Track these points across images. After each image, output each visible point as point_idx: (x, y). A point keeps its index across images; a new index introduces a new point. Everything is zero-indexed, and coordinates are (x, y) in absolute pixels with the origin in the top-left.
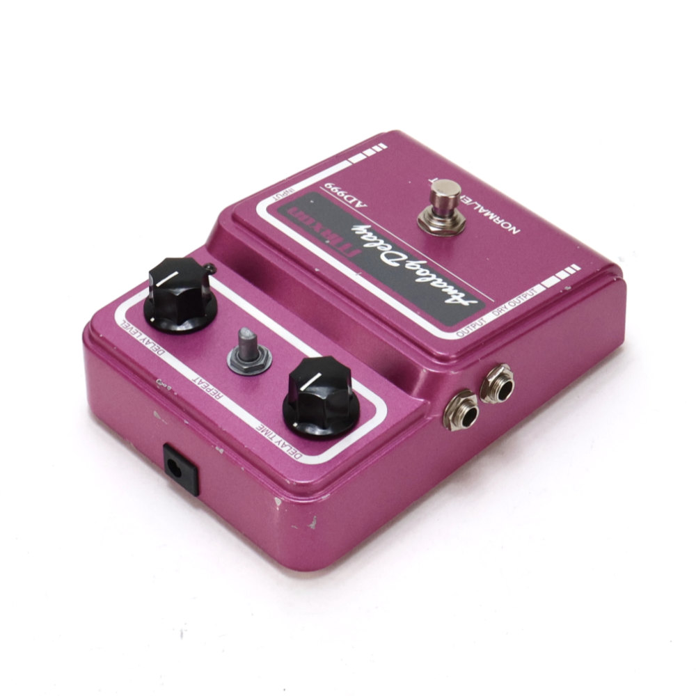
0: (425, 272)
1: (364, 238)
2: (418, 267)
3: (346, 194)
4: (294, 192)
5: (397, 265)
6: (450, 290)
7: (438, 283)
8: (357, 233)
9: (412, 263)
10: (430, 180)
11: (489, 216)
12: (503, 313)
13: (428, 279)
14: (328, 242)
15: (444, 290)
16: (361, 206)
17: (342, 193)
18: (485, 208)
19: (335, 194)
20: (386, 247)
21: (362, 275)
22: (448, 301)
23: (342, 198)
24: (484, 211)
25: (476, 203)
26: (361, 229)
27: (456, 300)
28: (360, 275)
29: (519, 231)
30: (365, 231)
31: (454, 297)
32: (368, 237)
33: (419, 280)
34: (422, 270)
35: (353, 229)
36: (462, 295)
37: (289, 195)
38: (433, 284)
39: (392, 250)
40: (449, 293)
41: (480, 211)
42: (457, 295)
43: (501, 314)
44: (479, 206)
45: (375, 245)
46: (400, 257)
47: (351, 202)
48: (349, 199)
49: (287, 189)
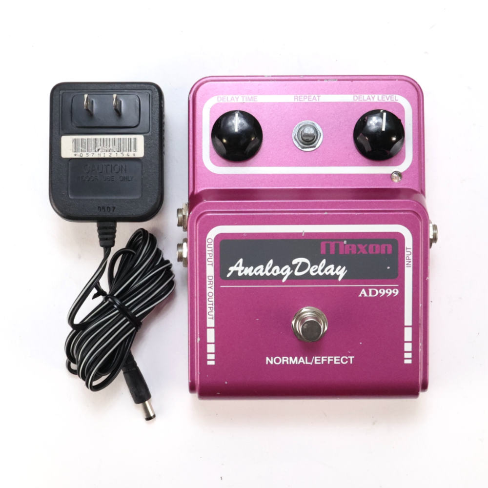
0: (275, 272)
1: (332, 266)
2: (283, 274)
3: (379, 294)
4: (406, 266)
5: (294, 262)
6: (249, 271)
7: (260, 270)
8: (339, 267)
9: (288, 272)
10: (354, 357)
11: (293, 359)
12: (208, 283)
13: (268, 268)
14: (345, 242)
15: (252, 268)
16: (362, 293)
17: (383, 292)
18: (302, 363)
19: (385, 288)
20: (314, 272)
21: (301, 234)
22: (241, 261)
23: (378, 288)
24: (300, 361)
25: (311, 363)
26: (341, 272)
27: (238, 266)
28: (301, 233)
29: (267, 363)
30: (337, 272)
31: (241, 268)
32: (331, 270)
33: (271, 262)
34: (278, 273)
35: (344, 268)
36: (240, 274)
37: (406, 261)
38: (261, 267)
39: (309, 271)
40: (247, 268)
41: (301, 358)
42: (242, 271)
43: (207, 280)
44: (307, 363)
45: (321, 268)
46: (299, 271)
47: (370, 290)
48: (374, 292)
49: (411, 263)
